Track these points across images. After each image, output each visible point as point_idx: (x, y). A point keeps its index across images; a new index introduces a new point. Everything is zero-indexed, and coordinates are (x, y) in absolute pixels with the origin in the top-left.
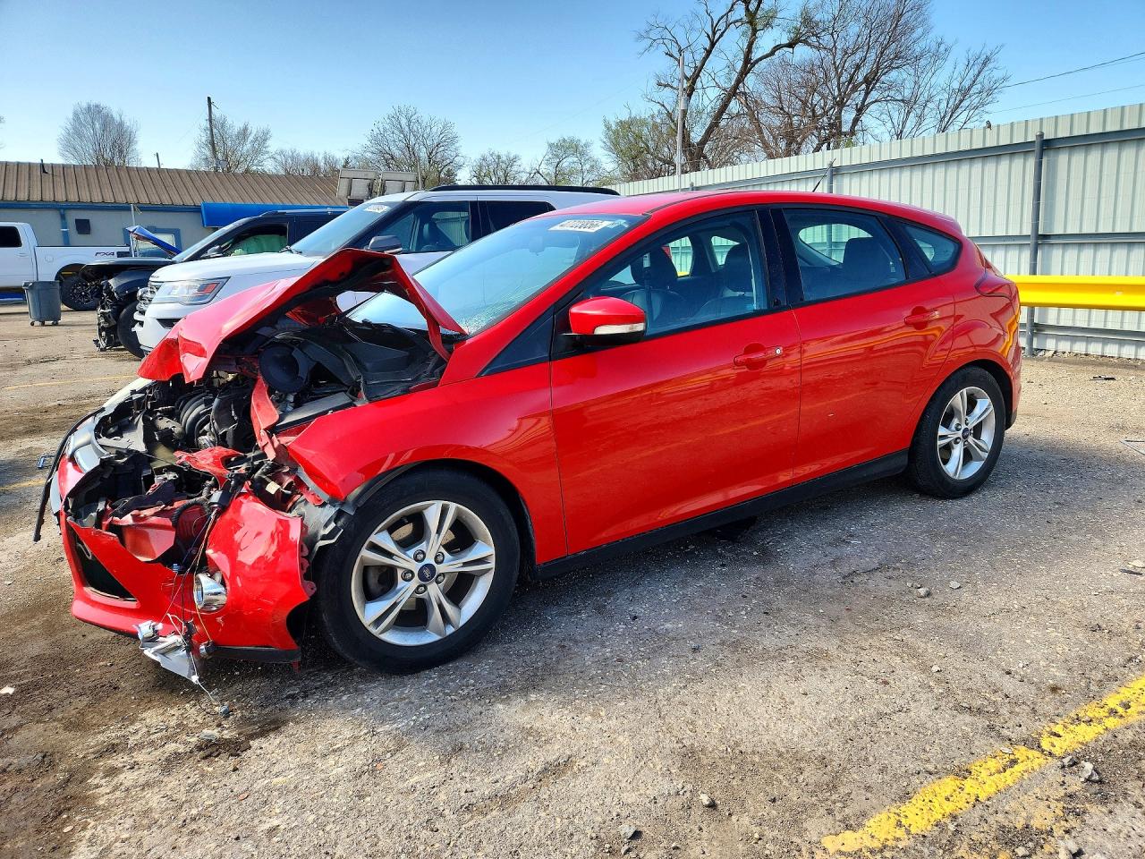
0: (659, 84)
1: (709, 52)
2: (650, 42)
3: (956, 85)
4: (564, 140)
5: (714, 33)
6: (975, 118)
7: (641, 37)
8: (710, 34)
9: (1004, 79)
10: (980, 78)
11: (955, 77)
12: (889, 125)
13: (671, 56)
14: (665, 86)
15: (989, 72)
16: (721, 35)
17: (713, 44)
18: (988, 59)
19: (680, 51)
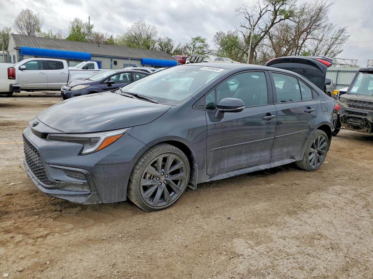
0: (241, 26)
1: (259, 19)
2: (239, 12)
3: (334, 37)
4: (198, 37)
6: (339, 47)
9: (348, 36)
10: (341, 35)
11: (334, 35)
12: (313, 46)
13: (247, 18)
14: (244, 27)
15: (344, 33)
16: (263, 14)
17: (261, 16)
18: (344, 30)
19: (249, 17)
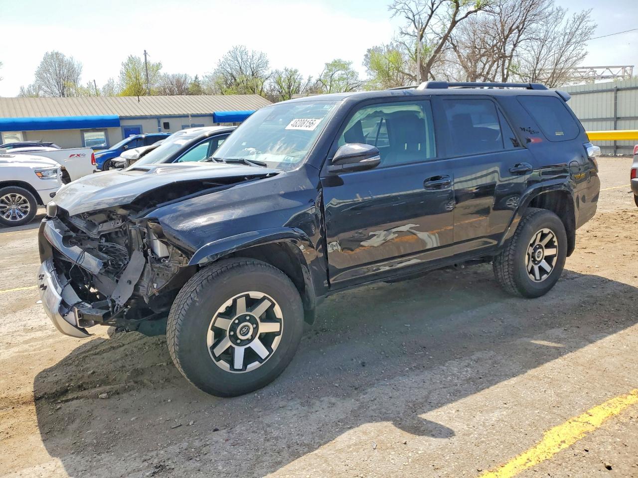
0: (402, 33)
2: (395, 10)
3: (568, 31)
4: (336, 62)
5: (433, 6)
6: (579, 48)
7: (391, 8)
8: (431, 6)
9: (594, 27)
10: (580, 27)
11: (568, 27)
12: (533, 53)
13: (409, 18)
14: (406, 34)
15: (585, 23)
16: (437, 7)
18: (584, 16)
19: (414, 16)
